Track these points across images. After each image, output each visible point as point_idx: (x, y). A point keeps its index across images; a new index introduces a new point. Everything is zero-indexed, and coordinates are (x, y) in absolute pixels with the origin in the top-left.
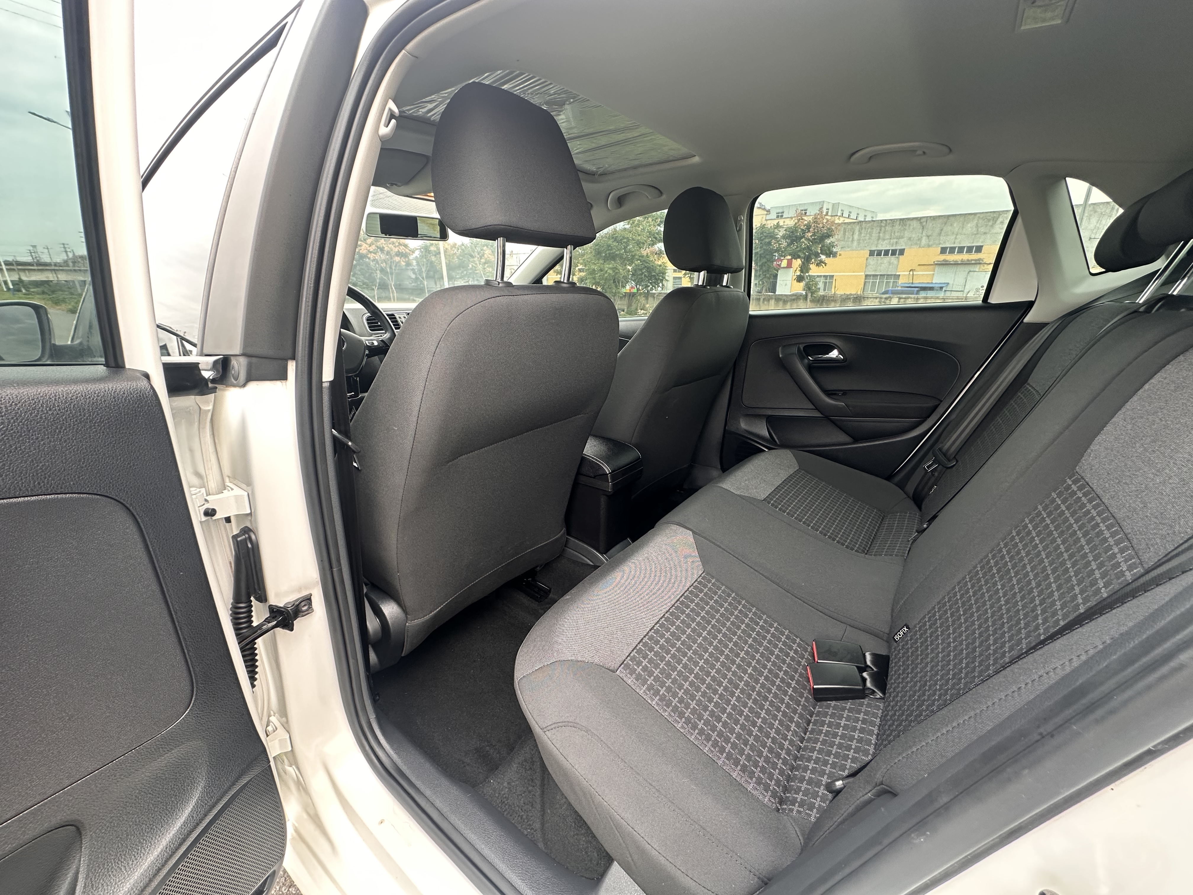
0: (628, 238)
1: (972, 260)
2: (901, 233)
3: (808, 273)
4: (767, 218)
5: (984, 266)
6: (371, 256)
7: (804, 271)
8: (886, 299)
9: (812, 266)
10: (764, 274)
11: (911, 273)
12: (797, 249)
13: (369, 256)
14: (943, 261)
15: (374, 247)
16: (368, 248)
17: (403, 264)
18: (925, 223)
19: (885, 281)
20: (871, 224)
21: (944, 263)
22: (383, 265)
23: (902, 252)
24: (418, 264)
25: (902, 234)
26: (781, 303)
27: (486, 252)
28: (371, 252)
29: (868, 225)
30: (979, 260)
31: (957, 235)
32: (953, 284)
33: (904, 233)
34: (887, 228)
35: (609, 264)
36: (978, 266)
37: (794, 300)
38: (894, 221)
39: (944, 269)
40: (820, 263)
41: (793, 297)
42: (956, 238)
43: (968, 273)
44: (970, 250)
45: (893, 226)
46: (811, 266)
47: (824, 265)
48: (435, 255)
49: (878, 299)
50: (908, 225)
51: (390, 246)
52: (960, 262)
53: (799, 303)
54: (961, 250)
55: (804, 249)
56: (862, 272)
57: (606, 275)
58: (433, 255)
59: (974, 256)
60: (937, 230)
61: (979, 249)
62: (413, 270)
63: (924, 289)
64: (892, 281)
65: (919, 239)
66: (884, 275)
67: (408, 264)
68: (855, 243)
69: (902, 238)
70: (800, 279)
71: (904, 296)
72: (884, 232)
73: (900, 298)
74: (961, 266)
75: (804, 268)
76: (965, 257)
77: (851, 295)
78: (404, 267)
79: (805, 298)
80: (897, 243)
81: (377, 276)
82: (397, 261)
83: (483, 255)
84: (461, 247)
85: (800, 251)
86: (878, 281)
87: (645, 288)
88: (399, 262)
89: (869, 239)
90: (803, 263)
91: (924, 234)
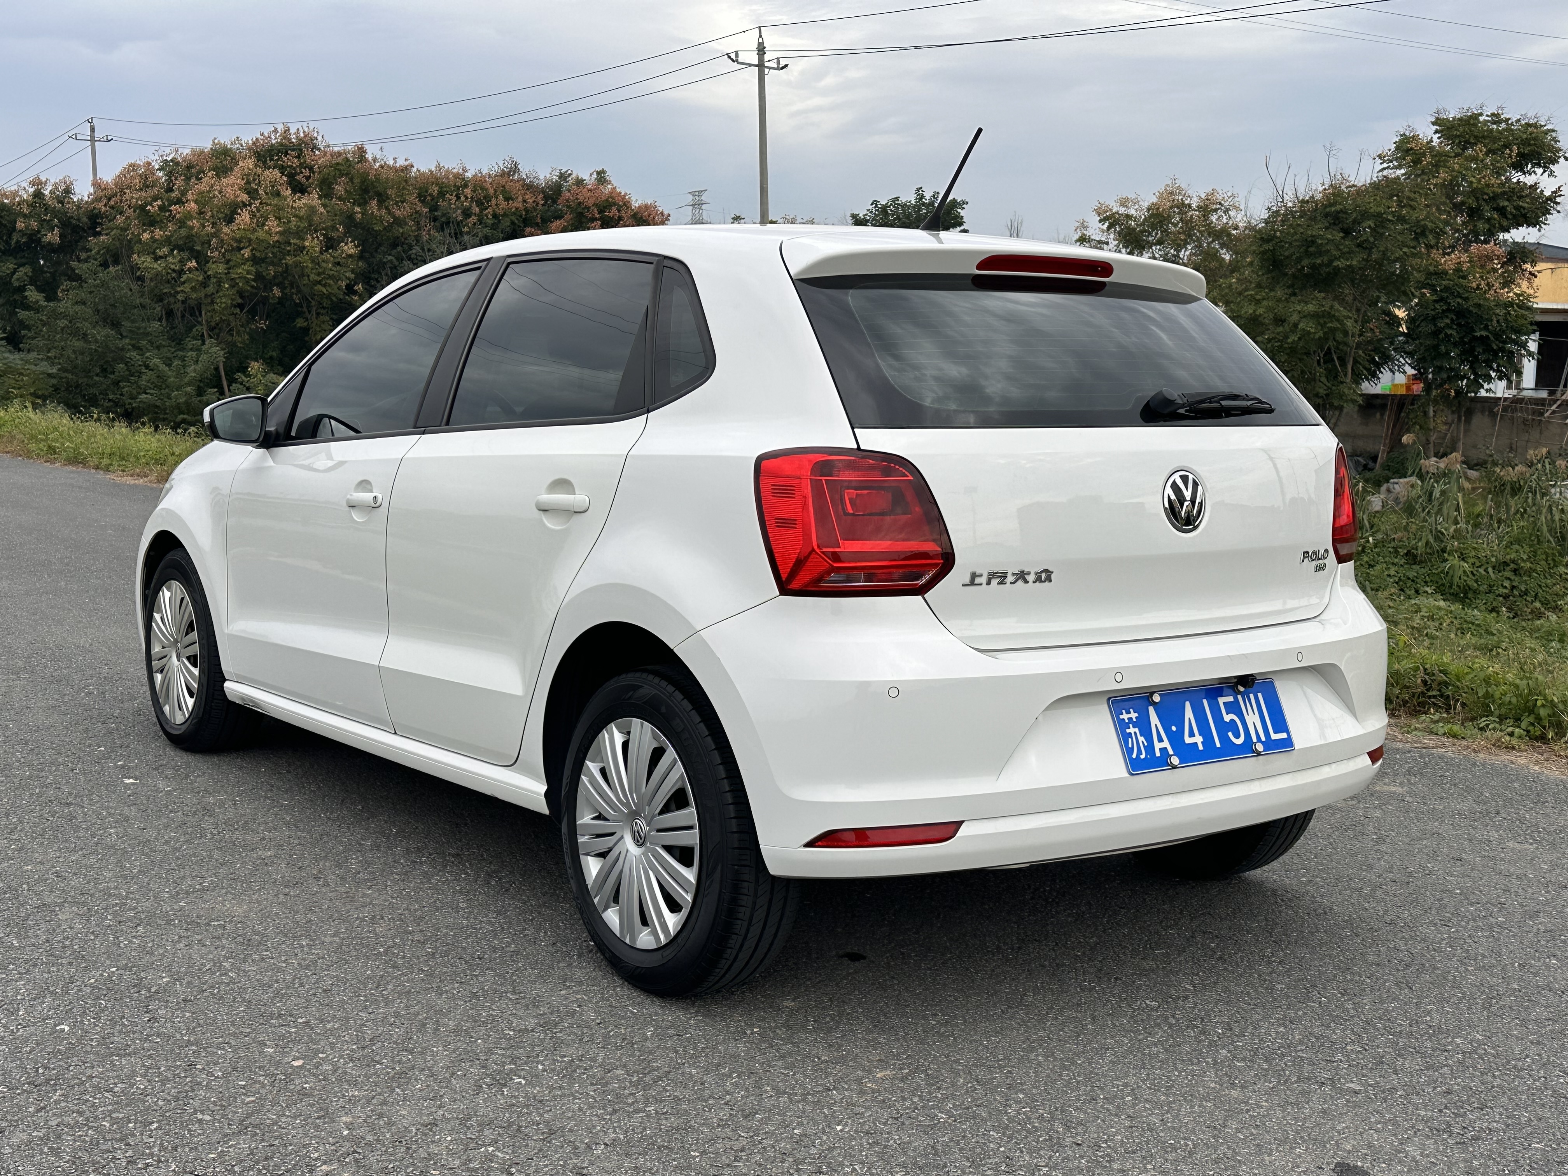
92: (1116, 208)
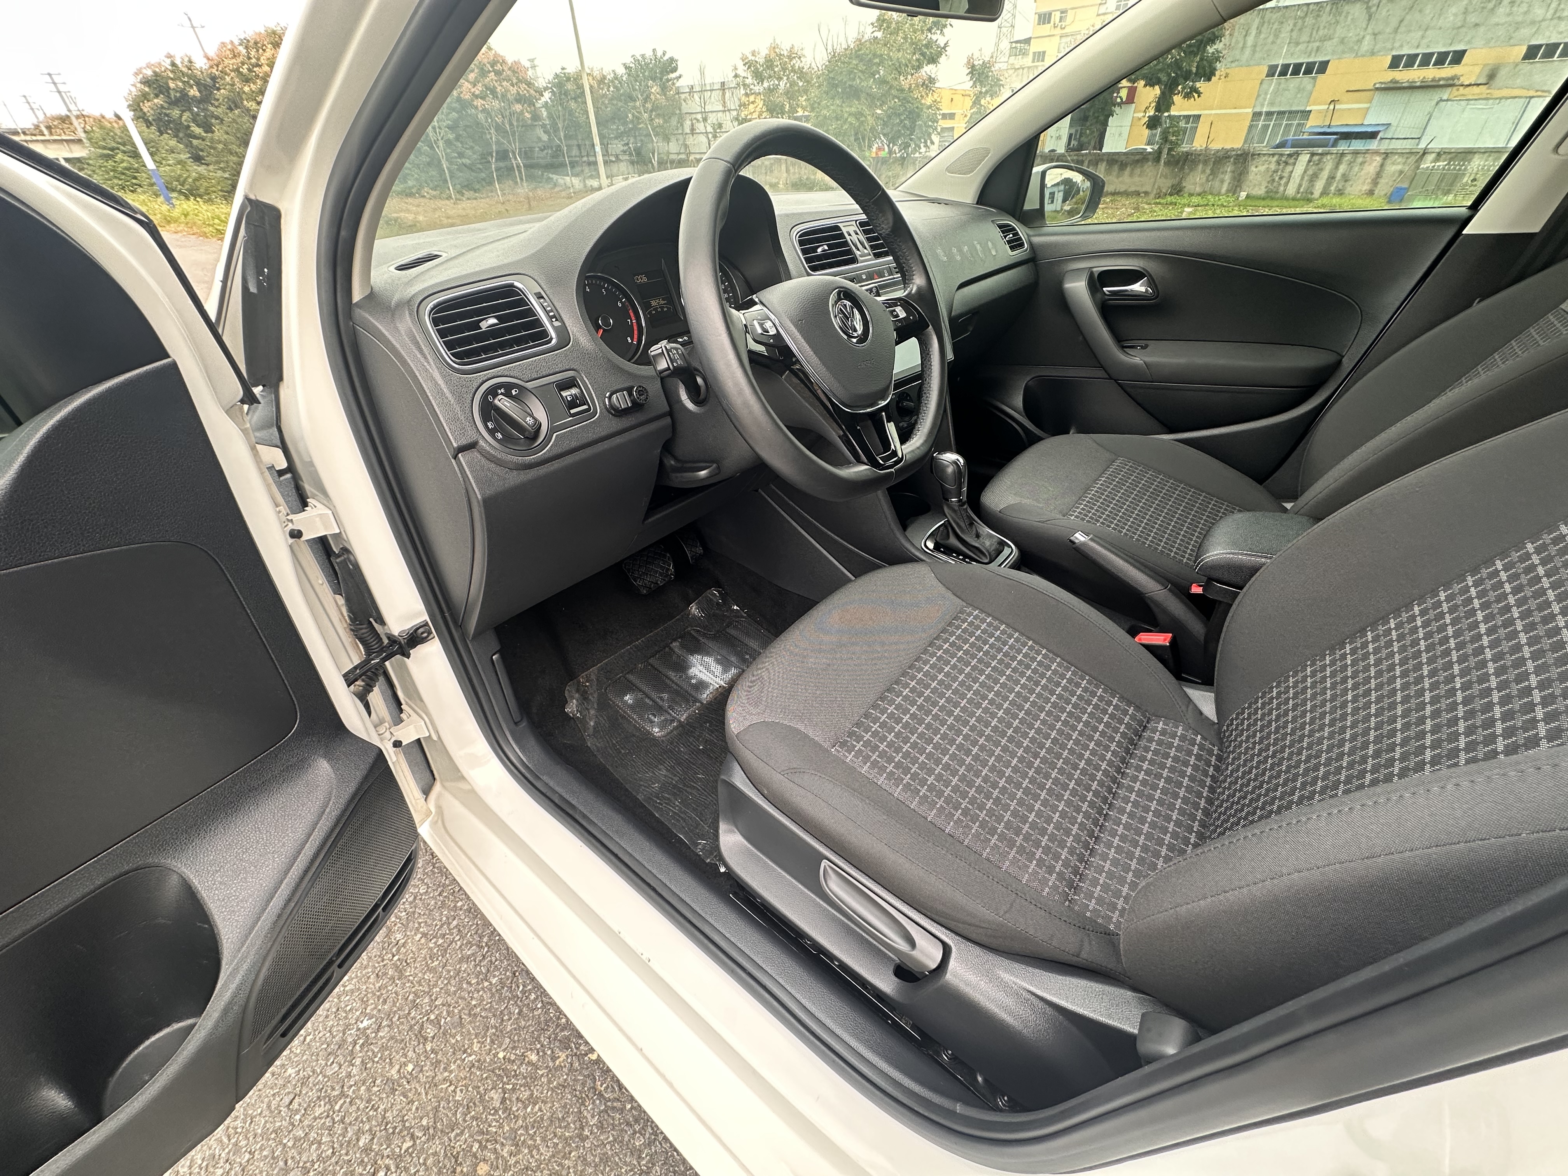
0: (881, 55)
1: (1440, 80)
2: (1329, 29)
3: (1168, 110)
4: (1100, 12)
5: (1458, 90)
6: (479, 102)
7: (1163, 108)
8: (1290, 155)
9: (1177, 99)
10: (1096, 115)
11: (1332, 107)
12: (1159, 67)
13: (475, 103)
14: (1391, 81)
15: (480, 87)
16: (473, 90)
17: (528, 115)
18: (1374, 9)
19: (1285, 123)
20: (1281, 13)
21: (1392, 85)
22: (499, 120)
23: (1323, 67)
24: (550, 116)
25: (1331, 31)
26: (1116, 168)
27: (653, 90)
28: (477, 97)
29: (1275, 16)
30: (1453, 78)
31: (1426, 30)
32: (1397, 126)
33: (1335, 30)
34: (1307, 19)
35: (851, 107)
36: (1450, 89)
37: (1138, 161)
38: (1322, 7)
39: (1391, 97)
40: (1191, 92)
41: (1137, 157)
42: (1423, 37)
43: (1437, 103)
44: (1441, 60)
45: (1318, 16)
46: (1175, 98)
47: (1196, 95)
48: (575, 99)
49: (1276, 157)
50: (1344, 14)
51: (505, 83)
52: (1418, 84)
53: (1146, 166)
54: (1426, 60)
55: (1169, 65)
56: (1249, 108)
57: (846, 127)
58: (572, 99)
59: (1447, 71)
60: (1394, 22)
61: (1458, 57)
62: (544, 126)
63: (1347, 136)
64: (1295, 122)
65: (1358, 41)
66: (1284, 113)
67: (536, 117)
68: (1248, 52)
69: (1330, 39)
70: (1153, 123)
71: (1320, 150)
72: (1301, 30)
73: (1313, 154)
74: (1420, 90)
75: (1164, 103)
76: (1431, 73)
77: (1233, 150)
78: (529, 122)
79: (1157, 156)
80: (1318, 49)
81: (491, 138)
82: (518, 110)
83: (648, 97)
84: (612, 82)
85: (1161, 70)
86: (1272, 124)
87: (904, 148)
88: (522, 112)
89: (1273, 43)
90: (1163, 93)
91: (1370, 30)
92: (751, 58)
